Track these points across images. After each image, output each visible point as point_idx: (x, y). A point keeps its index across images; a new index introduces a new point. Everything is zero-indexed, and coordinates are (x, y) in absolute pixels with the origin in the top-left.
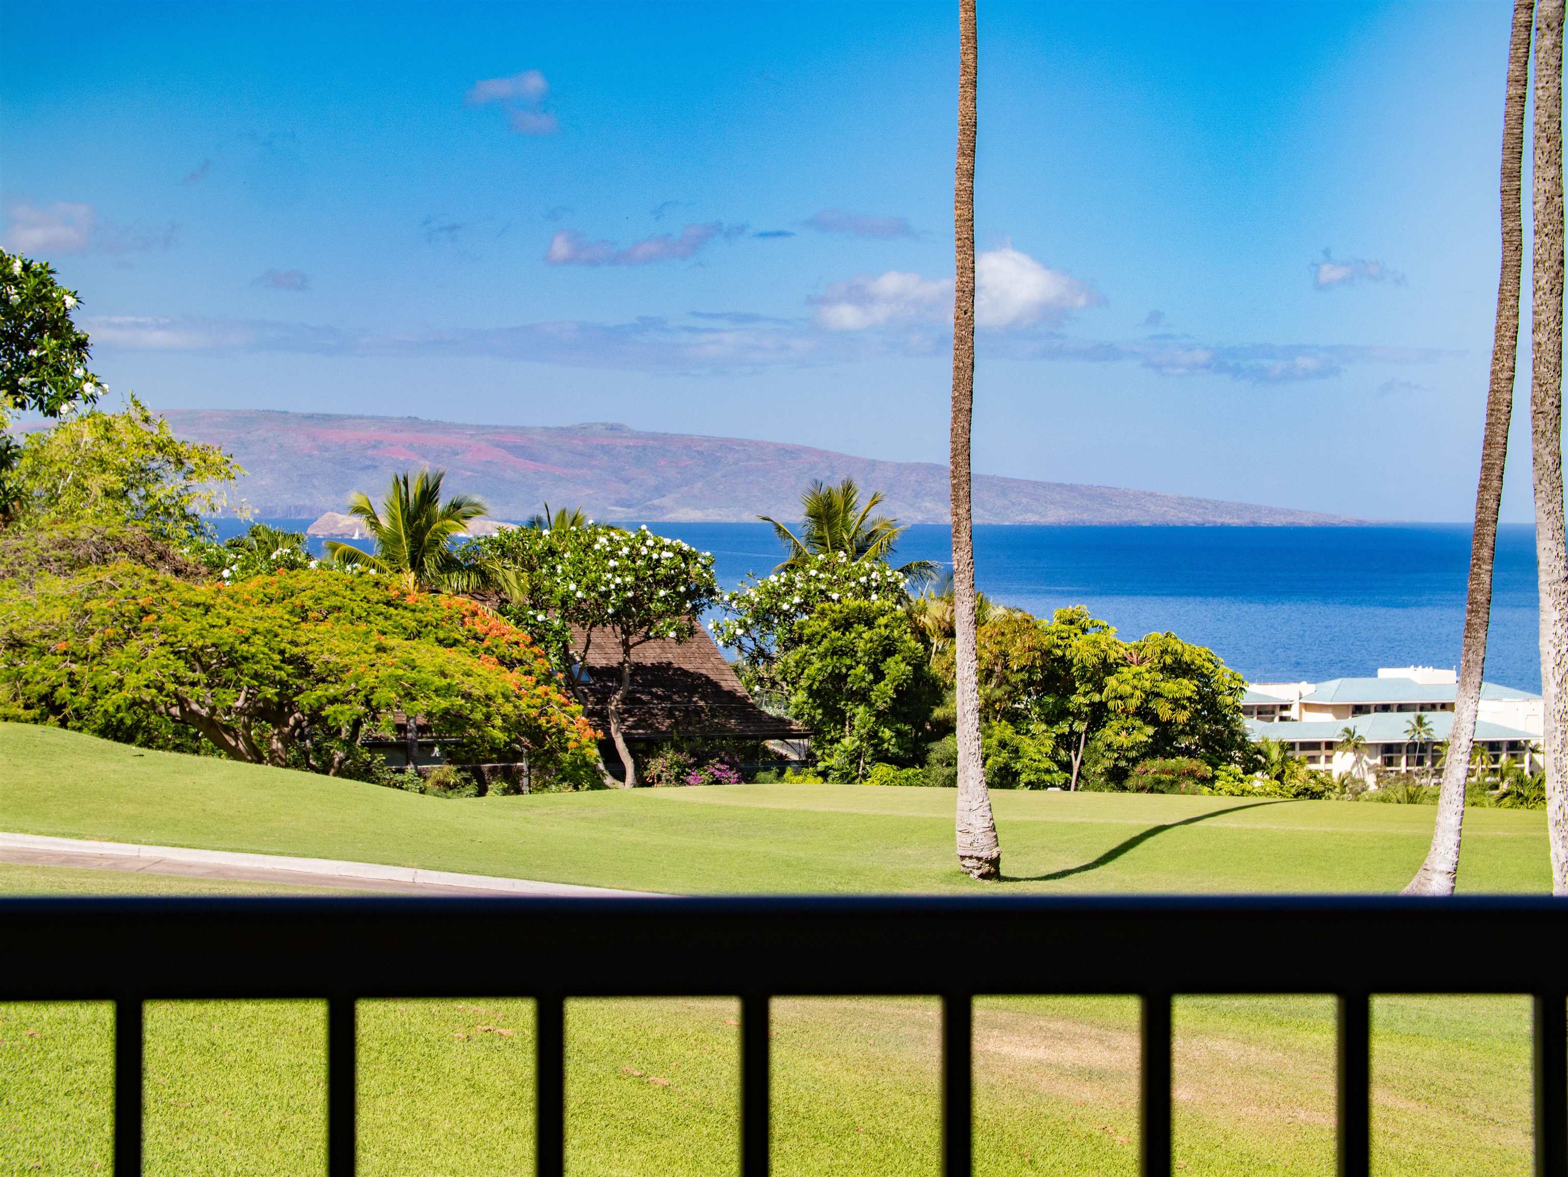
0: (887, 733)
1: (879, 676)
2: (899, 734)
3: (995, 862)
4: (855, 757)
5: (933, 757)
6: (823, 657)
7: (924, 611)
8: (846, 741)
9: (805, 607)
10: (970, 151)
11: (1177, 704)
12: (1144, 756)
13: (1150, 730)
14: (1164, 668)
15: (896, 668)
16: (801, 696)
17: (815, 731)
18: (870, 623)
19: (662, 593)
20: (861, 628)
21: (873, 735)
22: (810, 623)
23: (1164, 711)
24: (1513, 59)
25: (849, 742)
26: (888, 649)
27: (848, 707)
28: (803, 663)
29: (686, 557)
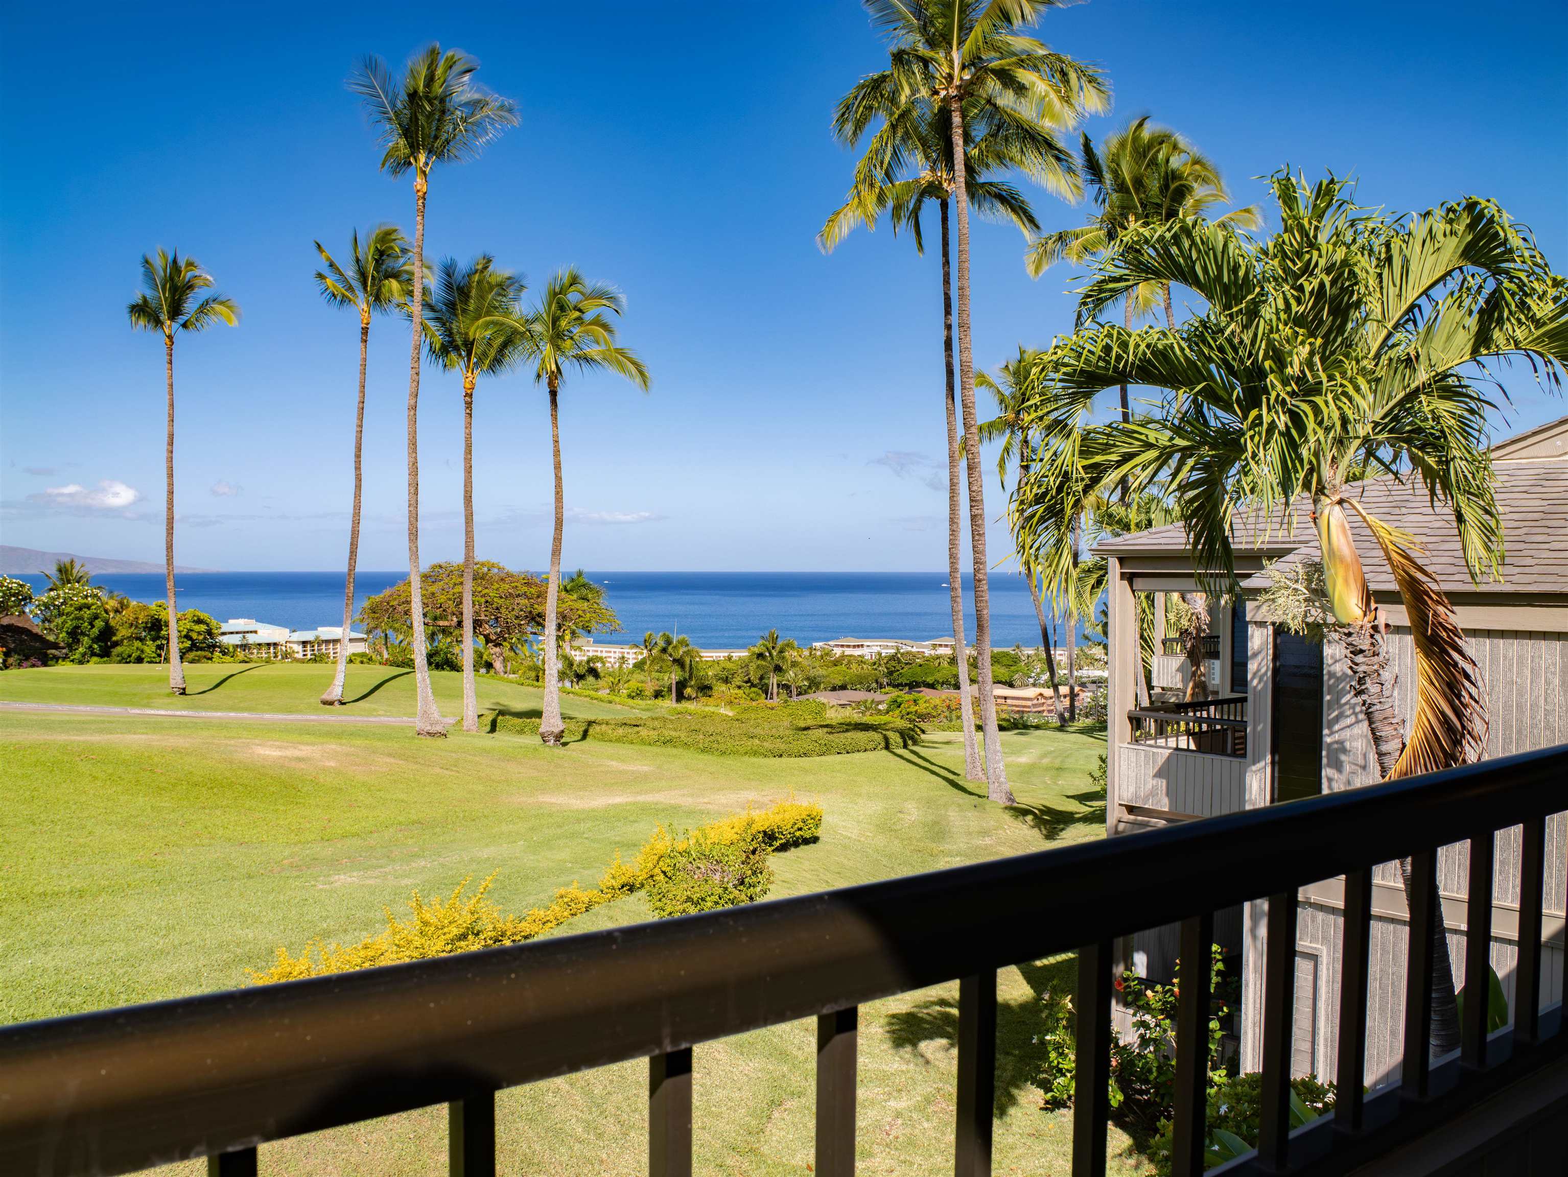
0: (95, 646)
1: (93, 626)
2: (100, 646)
3: (184, 689)
4: (84, 655)
5: (113, 654)
6: (72, 620)
7: (107, 603)
8: (80, 649)
9: (64, 603)
10: (171, 443)
11: (199, 633)
12: (188, 651)
13: (190, 642)
14: (194, 621)
15: (99, 624)
16: (64, 634)
17: (69, 646)
18: (89, 608)
19: (13, 599)
20: (86, 610)
21: (90, 647)
22: (68, 609)
23: (194, 636)
24: (358, 419)
25: (81, 649)
26: (96, 617)
27: (81, 638)
28: (64, 622)
29: (21, 586)
